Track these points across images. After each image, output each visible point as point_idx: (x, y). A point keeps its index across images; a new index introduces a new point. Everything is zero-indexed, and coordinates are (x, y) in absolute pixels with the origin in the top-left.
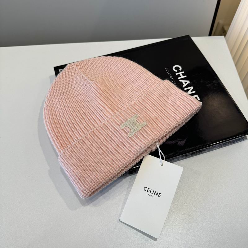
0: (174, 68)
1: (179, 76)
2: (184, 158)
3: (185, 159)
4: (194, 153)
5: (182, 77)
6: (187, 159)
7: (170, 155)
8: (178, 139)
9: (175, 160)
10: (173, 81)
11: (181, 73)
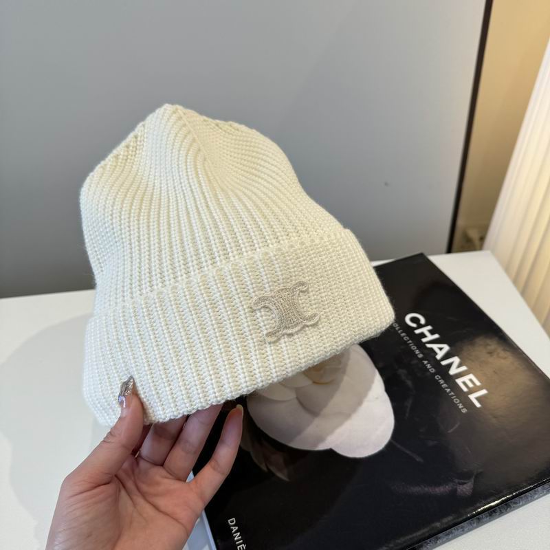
0: (408, 319)
2: (475, 525)
3: (476, 528)
4: (494, 511)
5: (430, 337)
6: (482, 527)
7: (445, 520)
8: (457, 481)
9: (456, 532)
10: (414, 348)
11: (426, 330)
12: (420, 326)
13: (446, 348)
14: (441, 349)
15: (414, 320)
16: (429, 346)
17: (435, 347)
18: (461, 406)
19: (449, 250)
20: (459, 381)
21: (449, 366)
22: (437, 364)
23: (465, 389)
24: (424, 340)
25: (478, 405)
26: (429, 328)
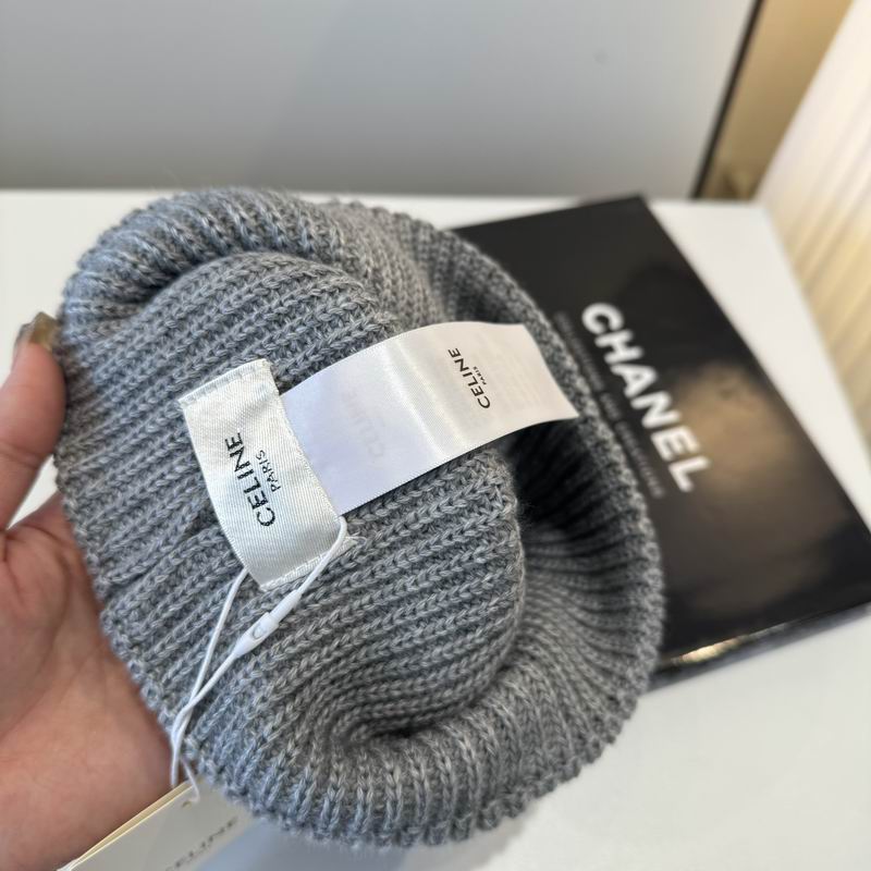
0: (589, 315)
1: (610, 349)
5: (623, 354)
10: (590, 370)
11: (618, 340)
12: (609, 331)
13: (647, 376)
14: (638, 377)
15: (603, 320)
16: (619, 370)
17: (628, 373)
18: (653, 484)
20: (659, 440)
21: (645, 411)
22: (625, 404)
23: (665, 453)
24: (611, 358)
25: (684, 484)
26: (624, 336)
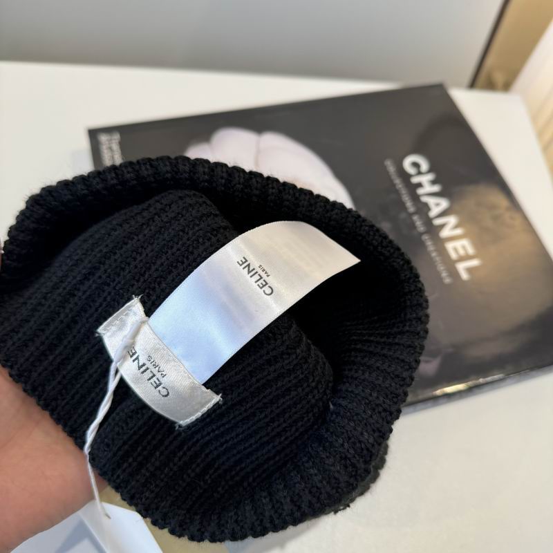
0: (407, 162)
1: (420, 185)
5: (428, 189)
10: (406, 198)
11: (425, 179)
12: (419, 173)
13: (444, 204)
14: (437, 205)
15: (416, 165)
16: (424, 199)
17: (431, 201)
18: (444, 274)
19: (473, 85)
20: (450, 246)
21: (442, 226)
22: (428, 222)
23: (454, 256)
24: (420, 191)
25: (465, 276)
26: (430, 177)
